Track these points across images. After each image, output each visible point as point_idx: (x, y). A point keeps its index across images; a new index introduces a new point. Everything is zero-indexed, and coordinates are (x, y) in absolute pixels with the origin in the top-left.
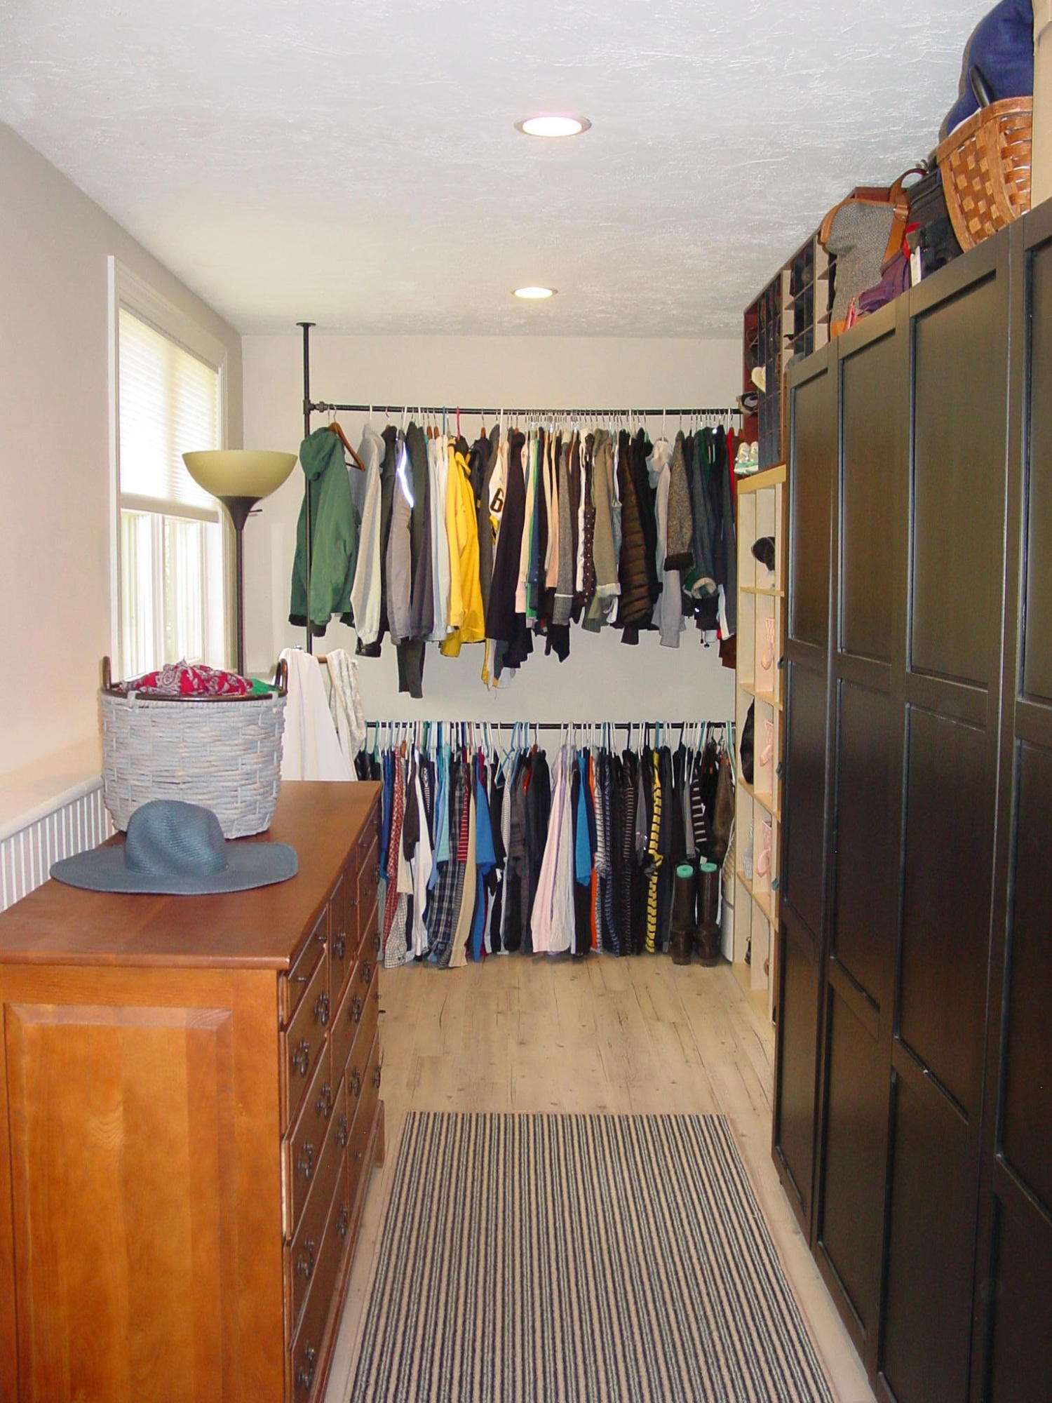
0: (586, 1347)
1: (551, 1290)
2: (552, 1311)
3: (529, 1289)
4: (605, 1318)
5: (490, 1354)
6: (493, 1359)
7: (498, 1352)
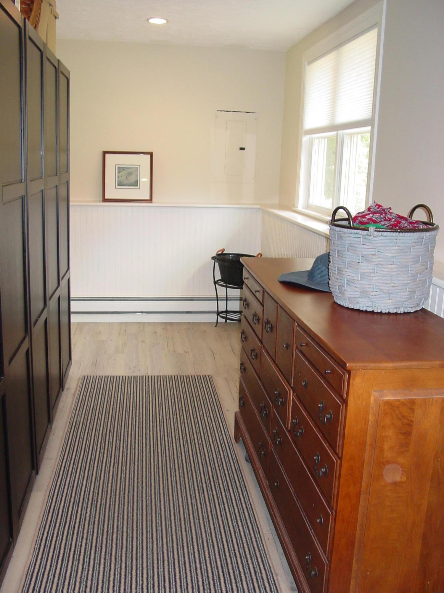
0: (150, 507)
1: (167, 539)
2: (166, 525)
3: (178, 538)
4: (140, 523)
5: (193, 502)
6: (191, 500)
7: (190, 503)
